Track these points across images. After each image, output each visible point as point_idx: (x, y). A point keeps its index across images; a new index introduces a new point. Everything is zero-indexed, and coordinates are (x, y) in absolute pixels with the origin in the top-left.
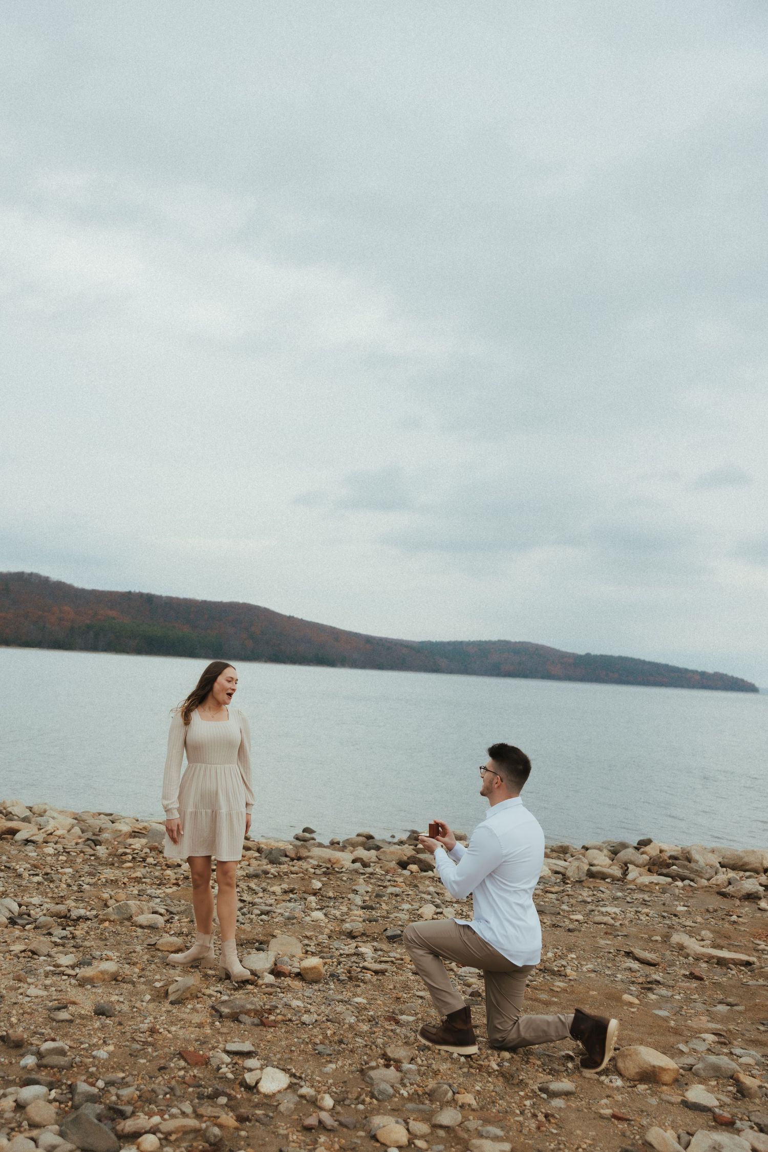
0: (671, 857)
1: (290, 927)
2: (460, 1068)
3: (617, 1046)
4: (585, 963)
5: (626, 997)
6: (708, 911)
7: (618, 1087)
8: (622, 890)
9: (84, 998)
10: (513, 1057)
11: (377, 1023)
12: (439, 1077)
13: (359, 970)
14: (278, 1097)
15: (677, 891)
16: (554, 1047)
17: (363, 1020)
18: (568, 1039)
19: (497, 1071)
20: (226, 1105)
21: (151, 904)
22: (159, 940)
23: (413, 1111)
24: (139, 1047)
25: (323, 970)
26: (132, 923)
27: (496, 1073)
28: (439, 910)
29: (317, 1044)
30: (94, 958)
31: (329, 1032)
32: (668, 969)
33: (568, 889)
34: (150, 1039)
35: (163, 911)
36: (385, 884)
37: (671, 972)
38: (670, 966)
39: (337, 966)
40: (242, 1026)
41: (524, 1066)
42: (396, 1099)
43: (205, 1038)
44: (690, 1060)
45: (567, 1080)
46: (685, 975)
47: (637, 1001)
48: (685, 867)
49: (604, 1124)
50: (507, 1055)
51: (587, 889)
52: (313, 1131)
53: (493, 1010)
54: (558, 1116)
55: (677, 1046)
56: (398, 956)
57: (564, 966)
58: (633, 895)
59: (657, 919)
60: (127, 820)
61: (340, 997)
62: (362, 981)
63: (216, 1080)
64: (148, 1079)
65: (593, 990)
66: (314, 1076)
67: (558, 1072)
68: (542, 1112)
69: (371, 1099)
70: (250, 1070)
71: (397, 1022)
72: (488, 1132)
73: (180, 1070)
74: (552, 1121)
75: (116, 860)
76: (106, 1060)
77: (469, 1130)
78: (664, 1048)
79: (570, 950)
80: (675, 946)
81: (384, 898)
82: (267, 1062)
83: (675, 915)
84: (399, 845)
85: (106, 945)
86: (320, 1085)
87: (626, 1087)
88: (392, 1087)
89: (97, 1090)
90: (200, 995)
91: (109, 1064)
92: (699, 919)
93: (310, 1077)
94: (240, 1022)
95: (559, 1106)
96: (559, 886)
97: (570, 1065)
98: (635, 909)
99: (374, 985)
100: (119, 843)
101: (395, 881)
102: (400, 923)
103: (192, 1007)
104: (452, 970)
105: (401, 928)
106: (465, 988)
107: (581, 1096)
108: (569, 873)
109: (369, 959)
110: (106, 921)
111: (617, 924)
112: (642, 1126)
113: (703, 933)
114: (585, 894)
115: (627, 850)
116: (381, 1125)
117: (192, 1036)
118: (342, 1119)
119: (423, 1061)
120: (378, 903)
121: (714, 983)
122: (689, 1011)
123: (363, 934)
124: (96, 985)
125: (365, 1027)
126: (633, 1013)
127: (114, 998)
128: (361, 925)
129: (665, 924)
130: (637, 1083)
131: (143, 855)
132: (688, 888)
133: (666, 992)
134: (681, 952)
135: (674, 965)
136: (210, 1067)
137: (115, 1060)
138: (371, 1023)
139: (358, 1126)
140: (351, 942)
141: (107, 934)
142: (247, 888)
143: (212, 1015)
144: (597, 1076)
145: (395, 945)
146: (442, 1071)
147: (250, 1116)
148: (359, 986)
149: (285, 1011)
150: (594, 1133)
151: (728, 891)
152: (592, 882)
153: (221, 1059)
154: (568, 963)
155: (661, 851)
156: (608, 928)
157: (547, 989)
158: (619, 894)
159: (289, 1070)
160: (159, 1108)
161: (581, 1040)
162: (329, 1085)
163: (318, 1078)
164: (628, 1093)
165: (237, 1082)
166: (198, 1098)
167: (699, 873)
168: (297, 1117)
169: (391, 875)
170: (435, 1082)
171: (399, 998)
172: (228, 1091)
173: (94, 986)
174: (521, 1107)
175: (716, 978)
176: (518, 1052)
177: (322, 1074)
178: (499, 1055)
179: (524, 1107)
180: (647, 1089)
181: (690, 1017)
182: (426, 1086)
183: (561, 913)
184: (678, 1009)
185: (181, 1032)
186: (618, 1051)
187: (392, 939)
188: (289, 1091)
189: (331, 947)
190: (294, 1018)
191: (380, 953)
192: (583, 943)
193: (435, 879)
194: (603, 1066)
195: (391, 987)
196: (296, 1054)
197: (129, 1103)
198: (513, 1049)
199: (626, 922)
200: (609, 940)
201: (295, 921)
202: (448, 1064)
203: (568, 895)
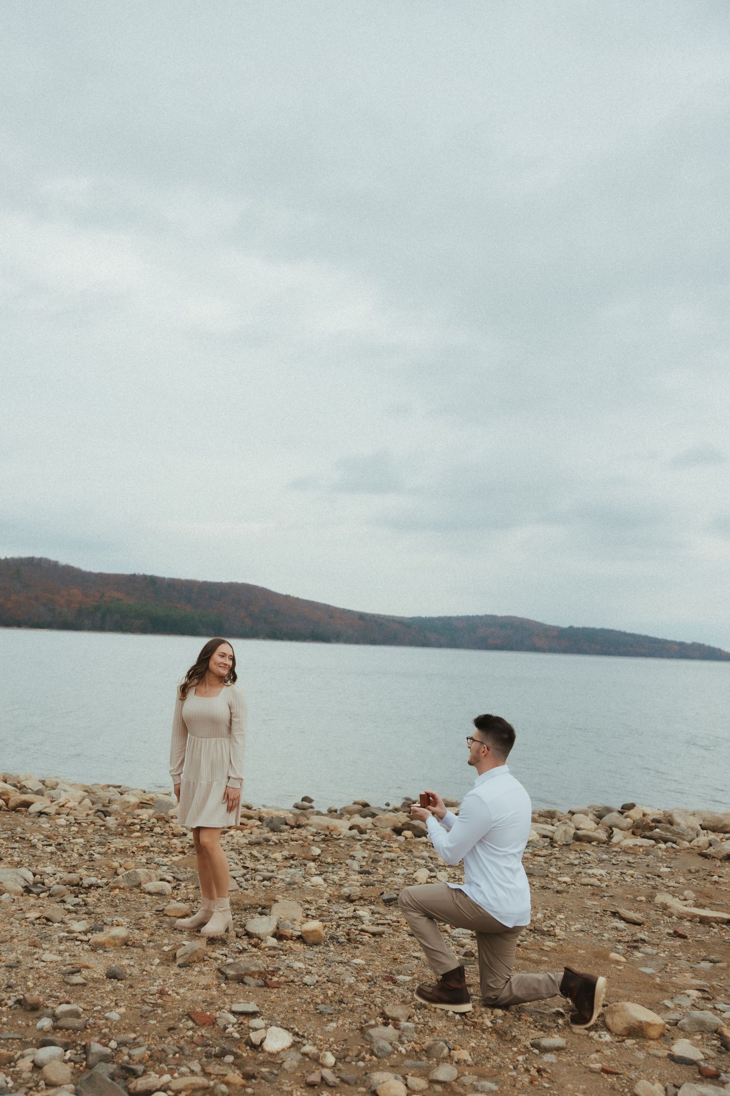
0: (654, 821)
1: (291, 892)
2: (456, 1026)
3: (605, 1003)
4: (573, 923)
5: (613, 955)
6: (690, 871)
7: (606, 1042)
8: (607, 853)
9: (97, 962)
10: (505, 1015)
11: (375, 983)
12: (435, 1034)
13: (357, 932)
14: (282, 1054)
15: (660, 853)
16: (545, 1004)
17: (362, 981)
18: (558, 996)
19: (491, 1027)
20: (233, 1063)
21: (159, 871)
22: (166, 906)
23: (411, 1067)
24: (149, 1008)
25: (323, 934)
26: (141, 890)
27: (490, 1029)
28: (432, 874)
29: (319, 1004)
30: (105, 924)
31: (330, 993)
32: (653, 928)
33: (555, 852)
34: (159, 1001)
35: (170, 878)
36: (380, 850)
37: (656, 930)
38: (654, 925)
39: (336, 929)
40: (247, 987)
41: (516, 1023)
42: (395, 1056)
43: (212, 999)
44: (675, 1016)
45: (557, 1036)
46: (669, 934)
47: (623, 959)
48: (667, 830)
49: (593, 1078)
50: (499, 1012)
51: (574, 852)
52: (316, 1087)
53: (486, 970)
54: (550, 1071)
55: (663, 1002)
56: (395, 919)
57: (553, 927)
58: (618, 857)
59: (641, 880)
60: (134, 792)
61: (339, 959)
62: (361, 943)
63: (222, 1039)
64: (158, 1039)
65: (581, 949)
66: (316, 1035)
67: (549, 1028)
68: (534, 1067)
69: (371, 1056)
70: (255, 1030)
71: (395, 982)
72: (482, 1086)
73: (188, 1030)
74: (544, 1075)
75: (126, 830)
76: (118, 1022)
77: (465, 1086)
78: (650, 1004)
79: (559, 911)
80: (659, 905)
81: (380, 863)
82: (271, 1022)
83: (659, 876)
84: (393, 812)
85: (117, 912)
86: (322, 1043)
87: (614, 1042)
88: (391, 1044)
89: (111, 1050)
90: (206, 958)
91: (121, 1025)
92: (682, 880)
93: (312, 1036)
94: (245, 984)
95: (550, 1060)
96: (546, 849)
97: (560, 1021)
98: (620, 870)
99: (372, 947)
100: (128, 813)
101: (390, 847)
102: (396, 887)
103: (199, 969)
104: (446, 931)
105: (397, 892)
106: (459, 948)
107: (572, 1051)
108: (557, 837)
109: (367, 922)
110: (115, 888)
111: (604, 885)
112: (631, 1079)
113: (686, 893)
114: (572, 857)
115: (611, 814)
116: (381, 1081)
117: (200, 997)
118: (343, 1075)
119: (420, 1019)
120: (374, 868)
121: (697, 941)
122: (674, 968)
123: (361, 898)
124: (107, 949)
125: (364, 987)
126: (620, 970)
127: (125, 962)
128: (358, 889)
129: (649, 884)
130: (625, 1038)
131: (150, 825)
132: (671, 850)
133: (651, 950)
134: (664, 911)
135: (659, 924)
136: (216, 1027)
137: (127, 1021)
138: (369, 983)
139: (359, 1082)
140: (349, 906)
141: (118, 901)
142: (249, 855)
143: (218, 978)
144: (586, 1032)
145: (391, 908)
146: (438, 1028)
147: (256, 1074)
148: (358, 948)
149: (287, 972)
150: (584, 1087)
151: (709, 853)
152: (579, 845)
153: (227, 1019)
154: (556, 923)
155: (644, 815)
156: (594, 889)
157: (537, 948)
158: (605, 857)
159: (292, 1029)
160: (169, 1067)
161: (570, 997)
162: (331, 1043)
163: (320, 1037)
164: (617, 1047)
165: (243, 1041)
166: (206, 1057)
167: (680, 835)
168: (300, 1074)
169: (386, 841)
170: (432, 1039)
171: (396, 959)
172: (235, 1050)
173: (105, 951)
174: (514, 1062)
175: (699, 936)
176: (510, 1009)
177: (324, 1032)
178: (492, 1012)
179: (516, 1062)
180: (635, 1044)
181: (675, 973)
182: (424, 1043)
183: (550, 875)
184: (663, 966)
185: (189, 994)
186: (606, 1008)
187: (388, 902)
188: (292, 1049)
189: (331, 910)
190: (296, 979)
191: (377, 916)
192: (571, 904)
193: (429, 844)
194: (592, 1022)
195: (388, 948)
196: (298, 1014)
197: (140, 1062)
198: (505, 1007)
199: (613, 884)
200: (596, 900)
201: (295, 886)
202: (444, 1022)
203: (556, 858)
